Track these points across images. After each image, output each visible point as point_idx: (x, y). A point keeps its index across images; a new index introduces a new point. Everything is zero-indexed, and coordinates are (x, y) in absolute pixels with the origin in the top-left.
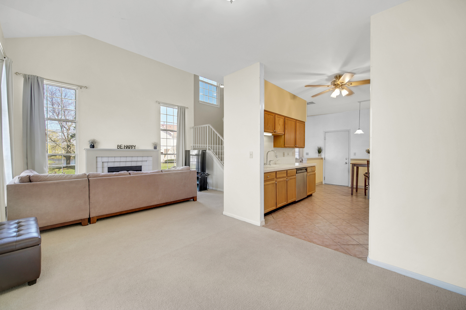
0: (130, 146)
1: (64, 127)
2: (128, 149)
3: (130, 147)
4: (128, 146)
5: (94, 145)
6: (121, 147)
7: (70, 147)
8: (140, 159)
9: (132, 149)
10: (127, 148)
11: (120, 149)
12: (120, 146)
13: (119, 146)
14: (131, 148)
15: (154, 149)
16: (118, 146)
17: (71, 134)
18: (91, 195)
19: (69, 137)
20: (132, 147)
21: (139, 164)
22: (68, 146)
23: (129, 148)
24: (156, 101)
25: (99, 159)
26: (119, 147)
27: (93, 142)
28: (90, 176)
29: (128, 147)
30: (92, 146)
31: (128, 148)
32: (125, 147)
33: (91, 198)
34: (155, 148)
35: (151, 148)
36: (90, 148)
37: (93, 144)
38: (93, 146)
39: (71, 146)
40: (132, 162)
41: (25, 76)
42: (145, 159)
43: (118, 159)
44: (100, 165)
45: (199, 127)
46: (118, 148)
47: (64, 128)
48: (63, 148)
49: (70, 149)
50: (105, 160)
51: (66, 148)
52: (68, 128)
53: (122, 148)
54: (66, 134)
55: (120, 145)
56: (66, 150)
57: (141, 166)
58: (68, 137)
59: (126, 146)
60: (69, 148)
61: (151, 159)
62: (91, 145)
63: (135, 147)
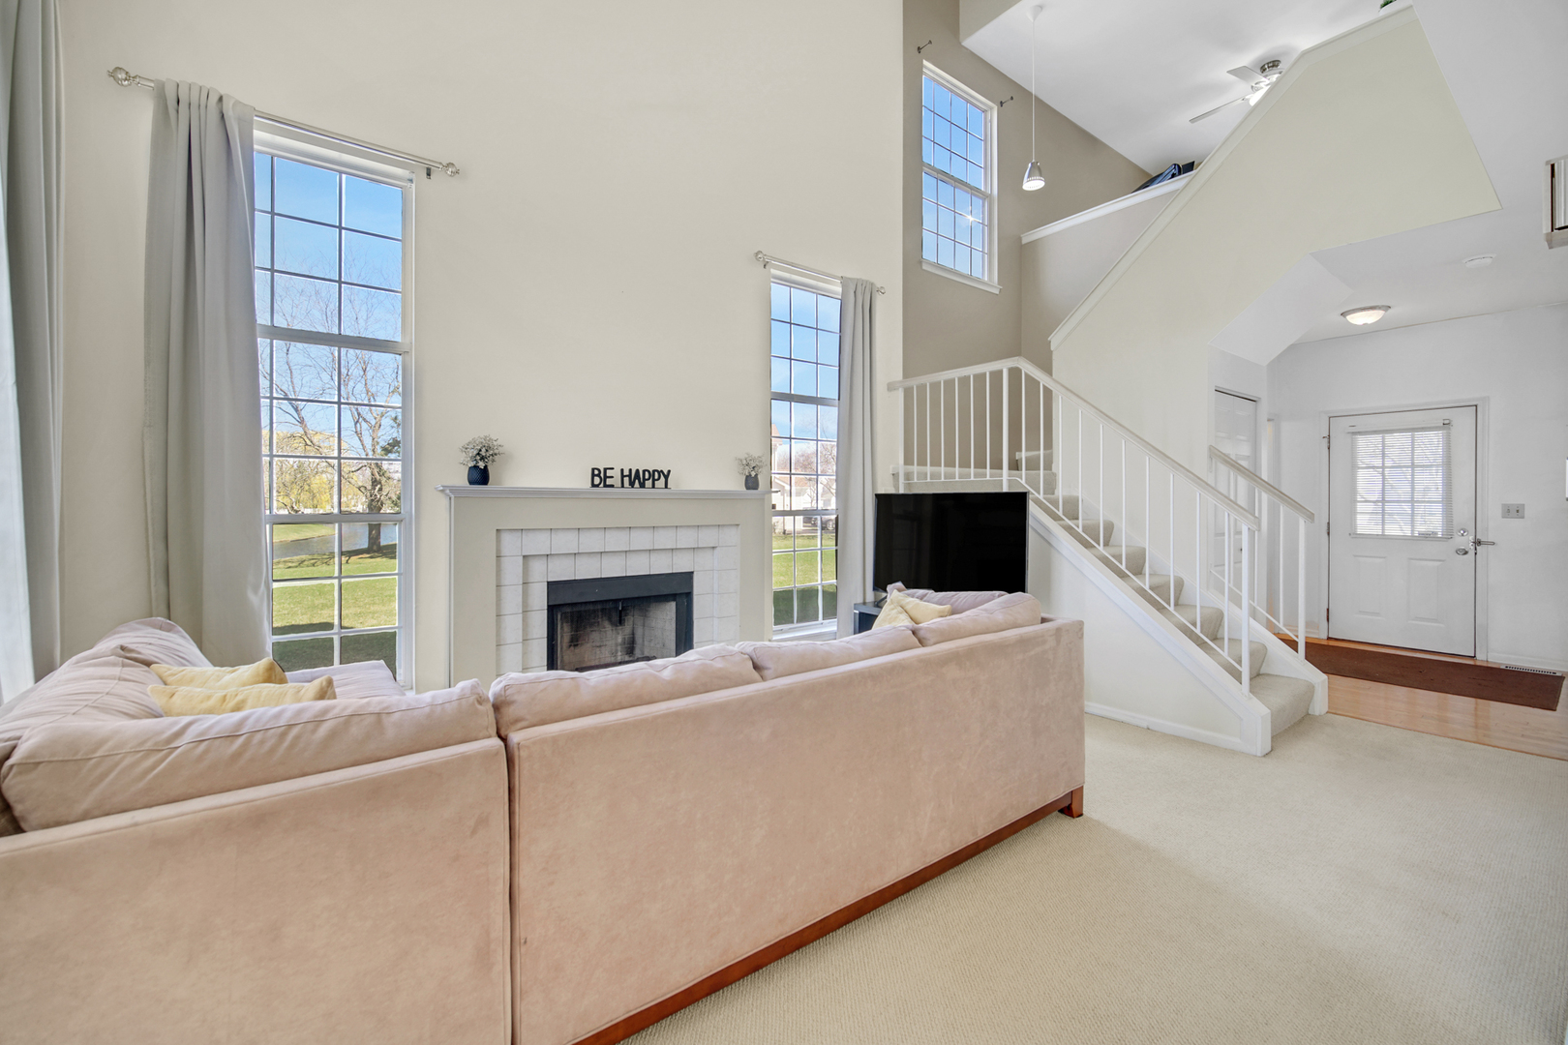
0: (647, 476)
1: (364, 420)
2: (637, 490)
3: (644, 479)
4: (637, 471)
5: (486, 467)
6: (606, 477)
7: (379, 486)
8: (686, 539)
9: (653, 487)
10: (632, 484)
11: (601, 489)
12: (602, 475)
13: (599, 475)
14: (648, 483)
15: (748, 488)
16: (593, 475)
17: (383, 443)
18: (524, 880)
19: (379, 450)
20: (654, 480)
21: (680, 565)
22: (375, 482)
23: (642, 485)
24: (757, 254)
25: (510, 543)
26: (600, 478)
27: (483, 453)
28: (510, 712)
29: (637, 479)
30: (476, 475)
31: (637, 484)
32: (626, 480)
33: (522, 900)
34: (751, 483)
35: (735, 484)
36: (471, 483)
37: (481, 465)
38: (480, 476)
39: (383, 480)
40: (654, 556)
41: (160, 94)
42: (707, 537)
43: (592, 542)
44: (513, 571)
45: (927, 379)
46: (593, 485)
47: (363, 424)
48: (359, 488)
49: (381, 489)
50: (538, 544)
51: (369, 487)
52: (373, 422)
53: (612, 486)
54: (368, 442)
55: (605, 469)
56: (369, 494)
57: (690, 574)
58: (373, 450)
59: (630, 476)
60: (377, 488)
61: (732, 536)
62: (476, 467)
63: (666, 477)
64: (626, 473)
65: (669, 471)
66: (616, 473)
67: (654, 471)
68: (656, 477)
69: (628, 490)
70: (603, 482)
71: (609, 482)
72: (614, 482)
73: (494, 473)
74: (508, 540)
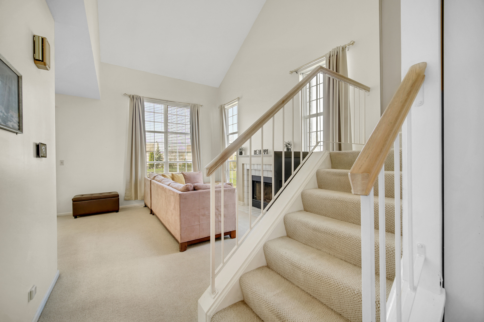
16: (255, 151)
20: (265, 152)
21: (269, 175)
38: (241, 153)
40: (265, 172)
44: (245, 172)
50: (248, 167)
57: (271, 178)
64: (260, 151)
65: (268, 149)
66: (258, 151)
69: (260, 155)
70: (256, 154)
71: (257, 153)
72: (258, 153)
73: (243, 152)
74: (245, 166)
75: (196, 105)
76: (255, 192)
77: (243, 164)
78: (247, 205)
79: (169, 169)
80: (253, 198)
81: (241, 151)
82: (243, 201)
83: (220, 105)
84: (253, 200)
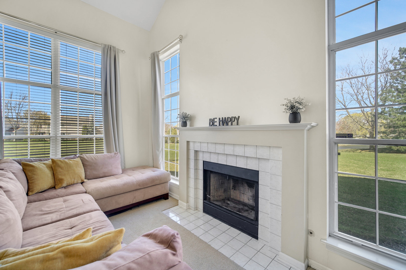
0: (229, 120)
2: (225, 127)
3: (228, 122)
4: (225, 118)
5: (186, 121)
6: (214, 122)
9: (232, 124)
10: (223, 124)
11: (213, 127)
13: (212, 121)
16: (210, 122)
20: (232, 122)
21: (251, 166)
23: (227, 124)
29: (225, 122)
31: (225, 124)
36: (182, 126)
42: (262, 153)
44: (192, 155)
46: (210, 126)
50: (198, 147)
55: (214, 119)
57: (257, 172)
59: (222, 121)
63: (238, 120)
64: (221, 119)
65: (239, 117)
66: (217, 120)
67: (232, 117)
68: (233, 120)
69: (222, 126)
70: (213, 124)
71: (215, 124)
72: (217, 124)
73: (188, 123)
74: (191, 145)
75: (112, 48)
76: (208, 189)
77: (188, 142)
78: (193, 209)
79: (62, 146)
80: (205, 198)
81: (184, 121)
82: (187, 202)
83: (152, 53)
84: (204, 203)
